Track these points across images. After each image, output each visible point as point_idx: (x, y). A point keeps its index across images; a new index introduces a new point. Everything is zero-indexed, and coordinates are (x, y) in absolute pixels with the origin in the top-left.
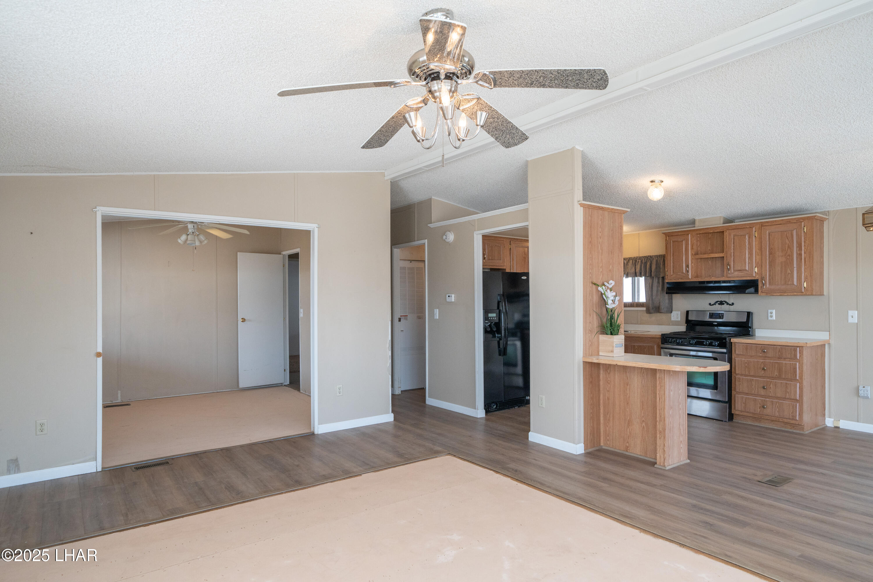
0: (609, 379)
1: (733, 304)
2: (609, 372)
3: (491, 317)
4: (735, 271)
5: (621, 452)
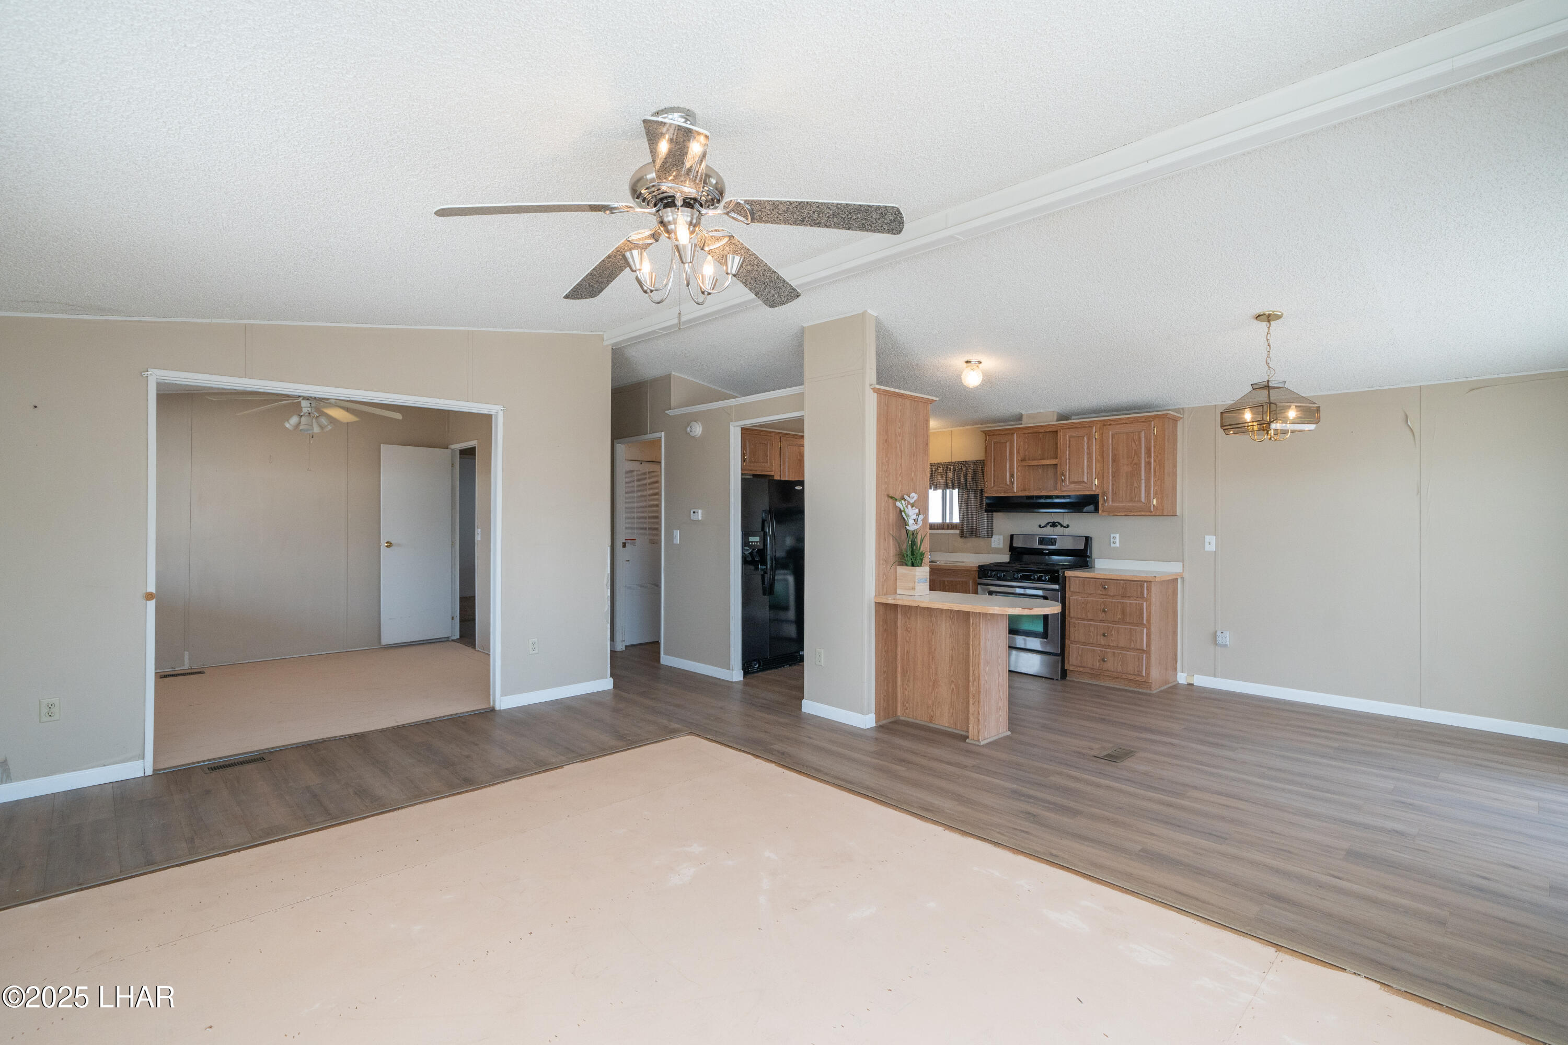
0: (909, 626)
1: (1068, 526)
2: (909, 616)
3: (752, 542)
4: (1070, 483)
5: (923, 723)
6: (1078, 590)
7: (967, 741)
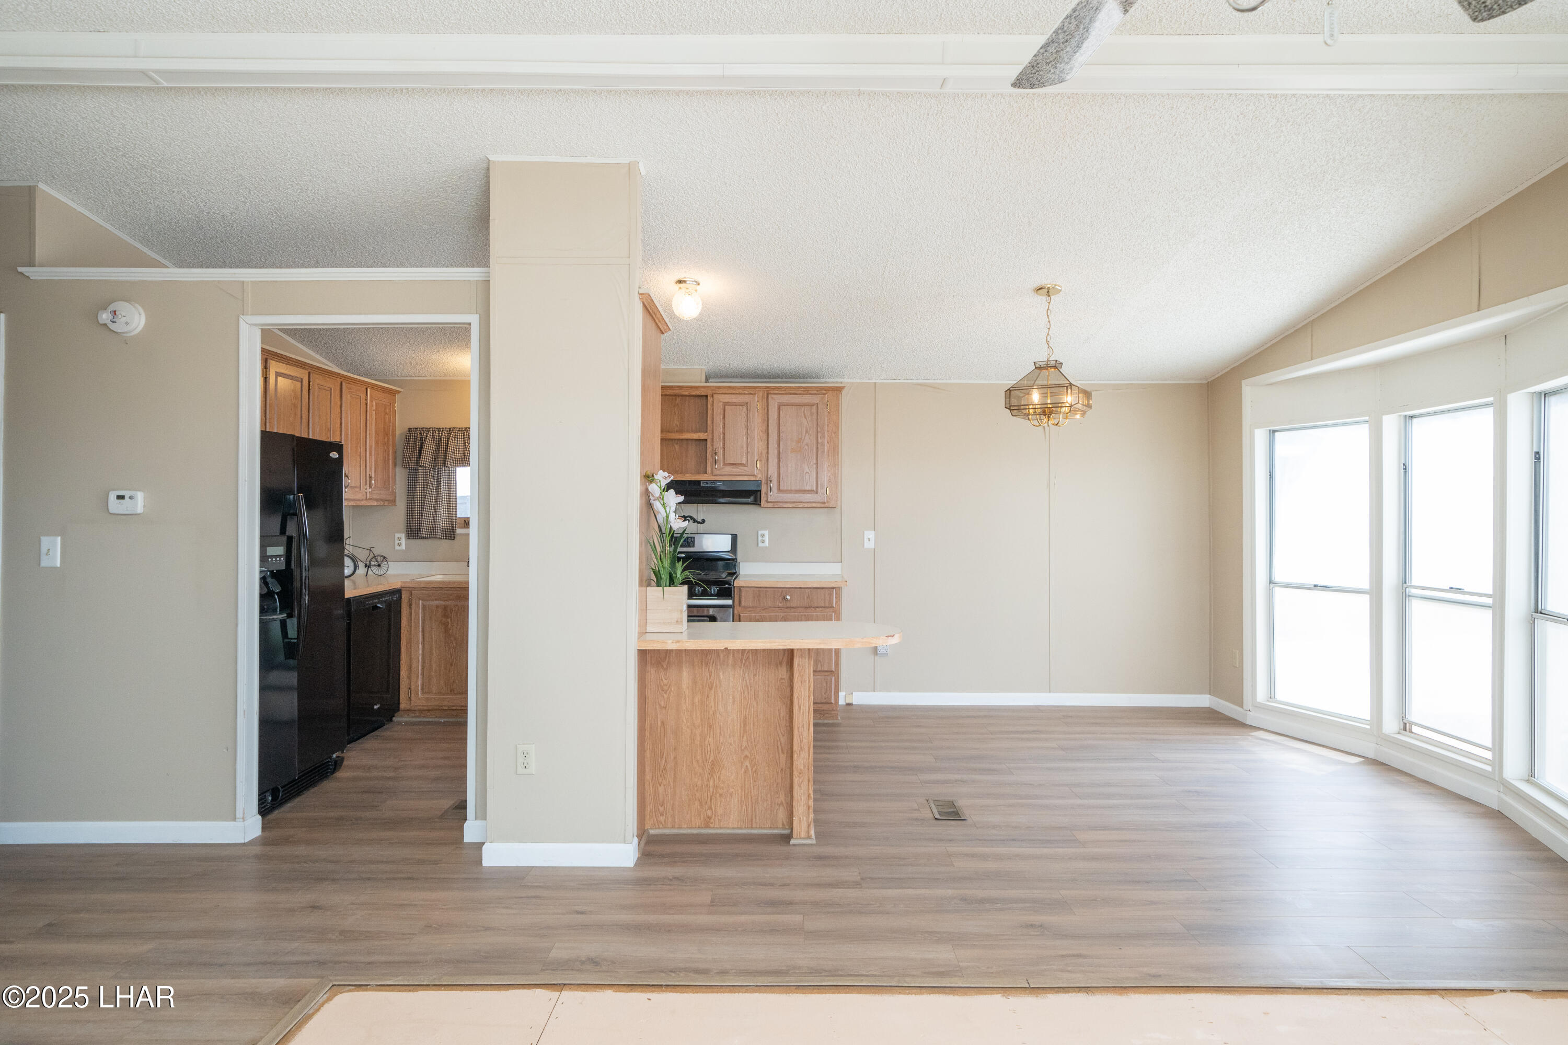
0: (665, 682)
1: (703, 521)
2: (665, 666)
3: (272, 557)
4: (725, 464)
5: (694, 831)
6: (751, 605)
7: (792, 842)
